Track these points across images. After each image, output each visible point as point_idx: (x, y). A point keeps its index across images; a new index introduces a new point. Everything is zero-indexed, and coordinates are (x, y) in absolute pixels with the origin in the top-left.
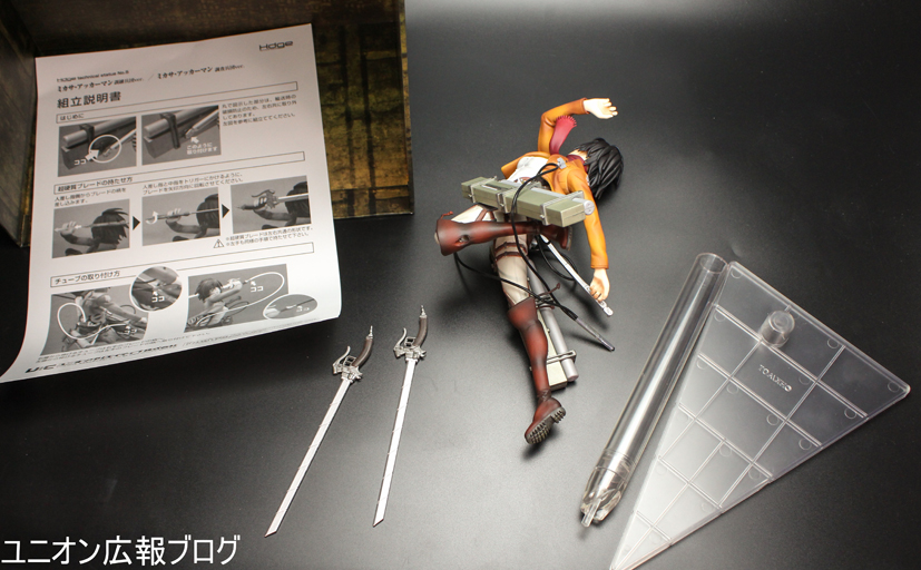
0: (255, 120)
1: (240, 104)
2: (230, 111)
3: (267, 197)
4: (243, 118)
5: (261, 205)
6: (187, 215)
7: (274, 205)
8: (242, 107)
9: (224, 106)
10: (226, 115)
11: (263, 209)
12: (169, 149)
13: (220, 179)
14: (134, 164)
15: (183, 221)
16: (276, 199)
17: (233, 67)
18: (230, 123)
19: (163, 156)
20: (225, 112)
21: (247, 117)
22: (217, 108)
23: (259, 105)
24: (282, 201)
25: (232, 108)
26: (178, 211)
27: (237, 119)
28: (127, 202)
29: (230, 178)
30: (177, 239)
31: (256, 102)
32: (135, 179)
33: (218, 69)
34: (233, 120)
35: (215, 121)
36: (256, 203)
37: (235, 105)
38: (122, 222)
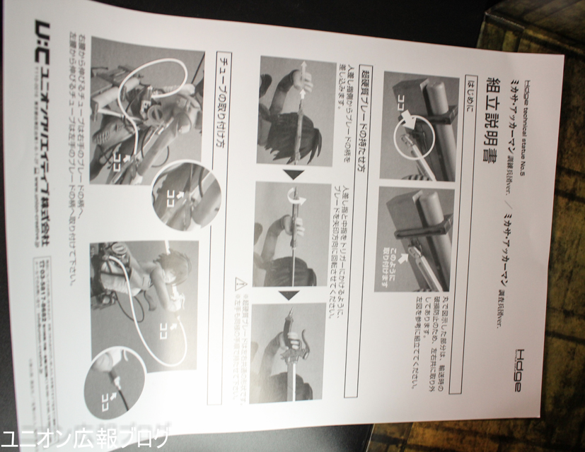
0: (417, 338)
1: (446, 320)
2: (437, 307)
3: (300, 350)
4: (423, 322)
5: (288, 342)
6: (292, 244)
7: (285, 358)
8: (440, 322)
9: (447, 299)
10: (432, 302)
11: (283, 343)
12: (396, 224)
13: (338, 289)
14: (384, 175)
15: (284, 237)
16: (294, 360)
17: (501, 314)
18: (419, 306)
19: (388, 215)
20: (437, 299)
21: (423, 328)
22: (446, 289)
23: (438, 344)
24: (290, 368)
25: (441, 310)
26: (301, 232)
27: (423, 316)
28: (328, 163)
29: (337, 302)
30: (258, 229)
31: (444, 341)
32: (361, 176)
33: (502, 293)
34: (423, 310)
35: (425, 286)
36: (293, 335)
37: (445, 313)
38: (298, 155)
